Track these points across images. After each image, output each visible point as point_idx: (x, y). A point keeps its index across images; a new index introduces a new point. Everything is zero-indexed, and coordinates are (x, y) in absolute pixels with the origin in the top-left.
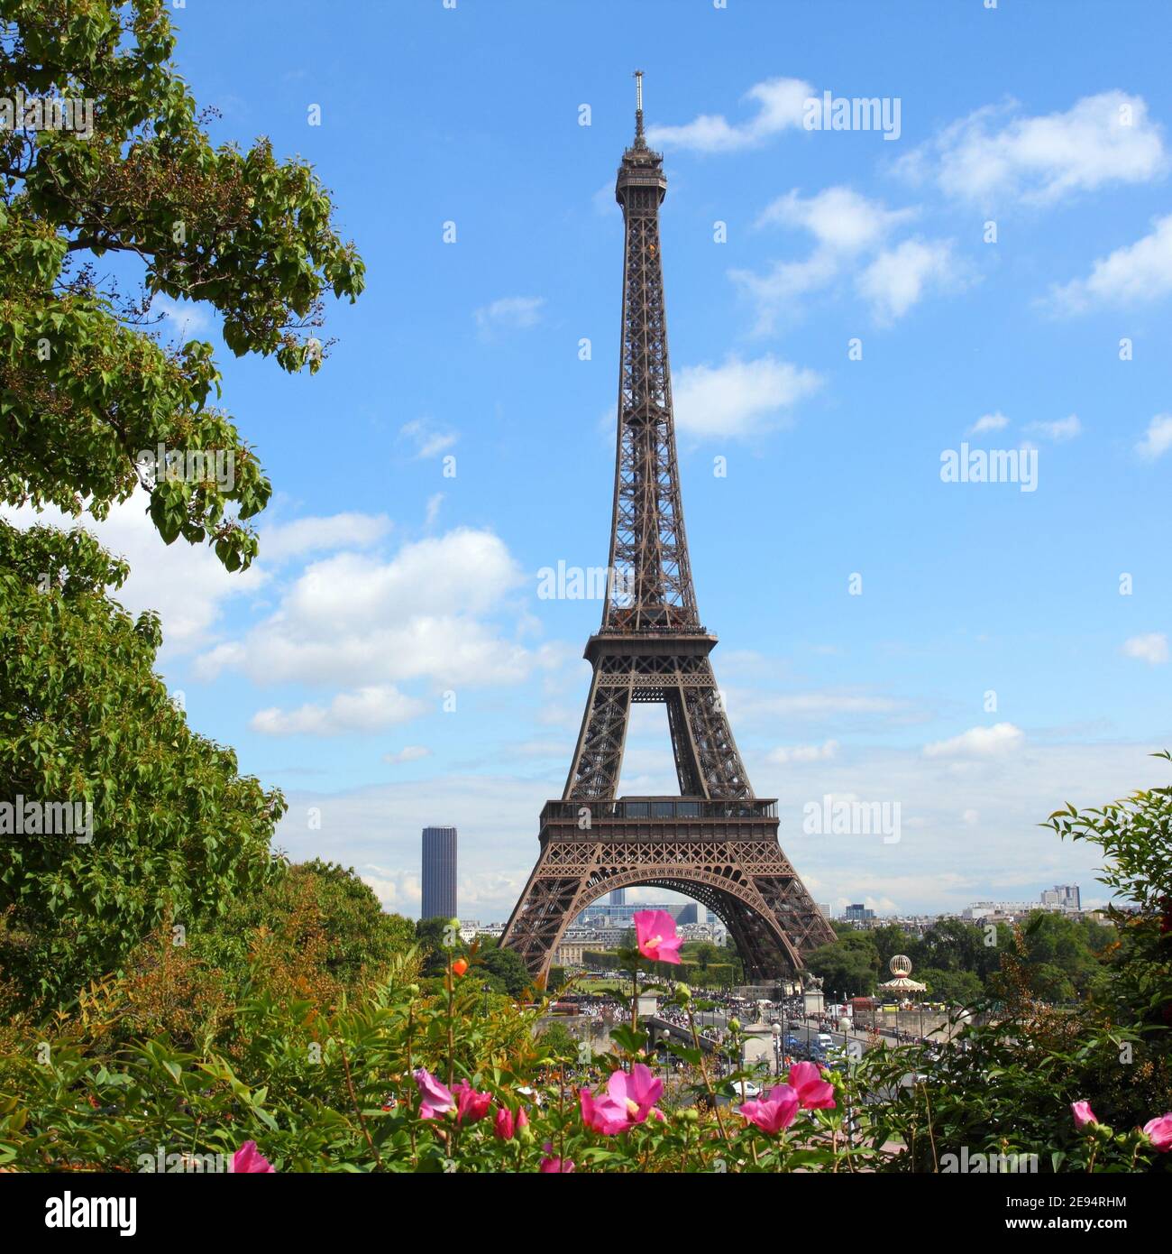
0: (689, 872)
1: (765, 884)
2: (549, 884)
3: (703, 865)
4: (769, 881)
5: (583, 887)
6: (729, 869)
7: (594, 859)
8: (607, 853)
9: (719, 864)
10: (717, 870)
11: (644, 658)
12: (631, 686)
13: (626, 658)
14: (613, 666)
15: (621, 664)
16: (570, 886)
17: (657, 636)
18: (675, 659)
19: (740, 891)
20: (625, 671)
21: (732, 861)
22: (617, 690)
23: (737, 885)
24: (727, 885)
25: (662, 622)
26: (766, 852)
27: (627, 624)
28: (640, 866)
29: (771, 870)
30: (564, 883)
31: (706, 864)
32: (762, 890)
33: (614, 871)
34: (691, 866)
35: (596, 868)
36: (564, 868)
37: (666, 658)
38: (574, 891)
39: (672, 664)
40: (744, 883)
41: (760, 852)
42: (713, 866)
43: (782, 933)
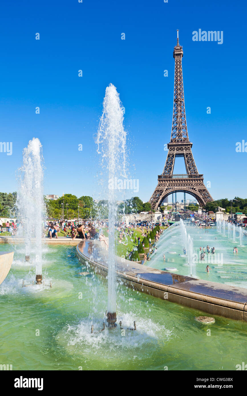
0: (185, 189)
1: (200, 191)
2: (158, 191)
3: (188, 187)
4: (201, 190)
5: (164, 191)
6: (193, 188)
7: (167, 186)
8: (169, 185)
9: (191, 187)
10: (191, 188)
11: (178, 148)
12: (175, 153)
13: (174, 148)
14: (171, 150)
15: (173, 149)
16: (162, 191)
17: (180, 144)
18: (184, 148)
19: (195, 192)
20: (174, 150)
21: (194, 186)
22: (172, 154)
23: (195, 191)
24: (192, 191)
25: (181, 141)
26: (201, 185)
27: (174, 141)
28: (176, 187)
29: (201, 188)
30: (161, 191)
31: (189, 187)
32: (199, 192)
33: (170, 188)
34: (185, 187)
35: (167, 188)
36: (161, 188)
37: (182, 148)
38: (162, 192)
39: (183, 149)
40: (196, 191)
41: (200, 185)
42: (190, 187)
43: (203, 200)
